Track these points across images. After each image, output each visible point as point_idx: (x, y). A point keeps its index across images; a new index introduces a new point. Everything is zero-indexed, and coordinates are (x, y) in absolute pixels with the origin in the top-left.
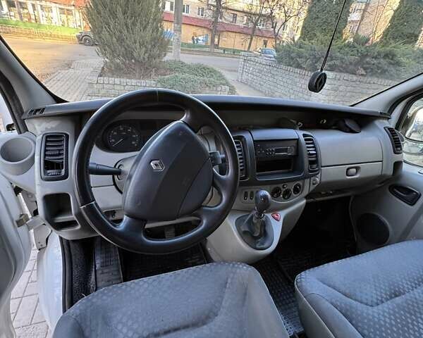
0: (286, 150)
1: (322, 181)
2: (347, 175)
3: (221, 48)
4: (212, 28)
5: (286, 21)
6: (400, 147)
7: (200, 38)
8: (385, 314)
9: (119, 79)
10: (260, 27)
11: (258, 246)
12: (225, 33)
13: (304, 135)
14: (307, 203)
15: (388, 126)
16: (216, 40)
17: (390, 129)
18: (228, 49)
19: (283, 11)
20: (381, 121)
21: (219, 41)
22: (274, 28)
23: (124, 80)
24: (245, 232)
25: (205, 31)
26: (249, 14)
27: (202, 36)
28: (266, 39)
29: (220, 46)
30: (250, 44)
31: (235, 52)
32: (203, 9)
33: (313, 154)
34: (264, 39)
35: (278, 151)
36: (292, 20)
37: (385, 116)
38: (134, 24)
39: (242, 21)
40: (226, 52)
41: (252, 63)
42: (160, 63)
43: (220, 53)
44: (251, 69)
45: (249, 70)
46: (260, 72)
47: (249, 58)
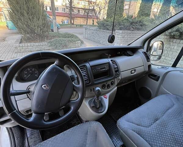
0: (105, 68)
1: (122, 78)
2: (132, 74)
3: (75, 25)
4: (70, 16)
5: (100, 11)
6: (149, 59)
7: (65, 21)
8: (154, 129)
9: (30, 44)
10: (90, 14)
11: (99, 112)
12: (76, 18)
13: (111, 60)
14: (117, 88)
15: (143, 51)
16: (72, 21)
17: (145, 53)
18: (78, 25)
19: (98, 7)
20: (141, 49)
22: (96, 14)
23: (32, 44)
24: (93, 107)
25: (67, 18)
26: (84, 9)
27: (66, 20)
28: (93, 19)
29: (74, 24)
30: (87, 22)
31: (81, 26)
32: (64, 9)
33: (116, 68)
34: (92, 19)
35: (101, 69)
36: (102, 10)
37: (142, 47)
38: (33, 18)
39: (82, 13)
41: (89, 30)
42: (48, 34)
43: (75, 27)
44: (89, 32)
45: (88, 33)
46: (93, 33)
47: (87, 28)
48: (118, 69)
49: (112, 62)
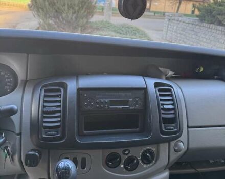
0: (126, 102)
1: (191, 146)
3: (153, 12)
18: (158, 12)
21: (150, 5)
29: (151, 10)
40: (156, 15)
41: (176, 22)
42: (87, 22)
43: (151, 16)
44: (175, 27)
45: (173, 29)
46: (184, 30)
47: (173, 18)
48: (175, 113)
49: (159, 90)
